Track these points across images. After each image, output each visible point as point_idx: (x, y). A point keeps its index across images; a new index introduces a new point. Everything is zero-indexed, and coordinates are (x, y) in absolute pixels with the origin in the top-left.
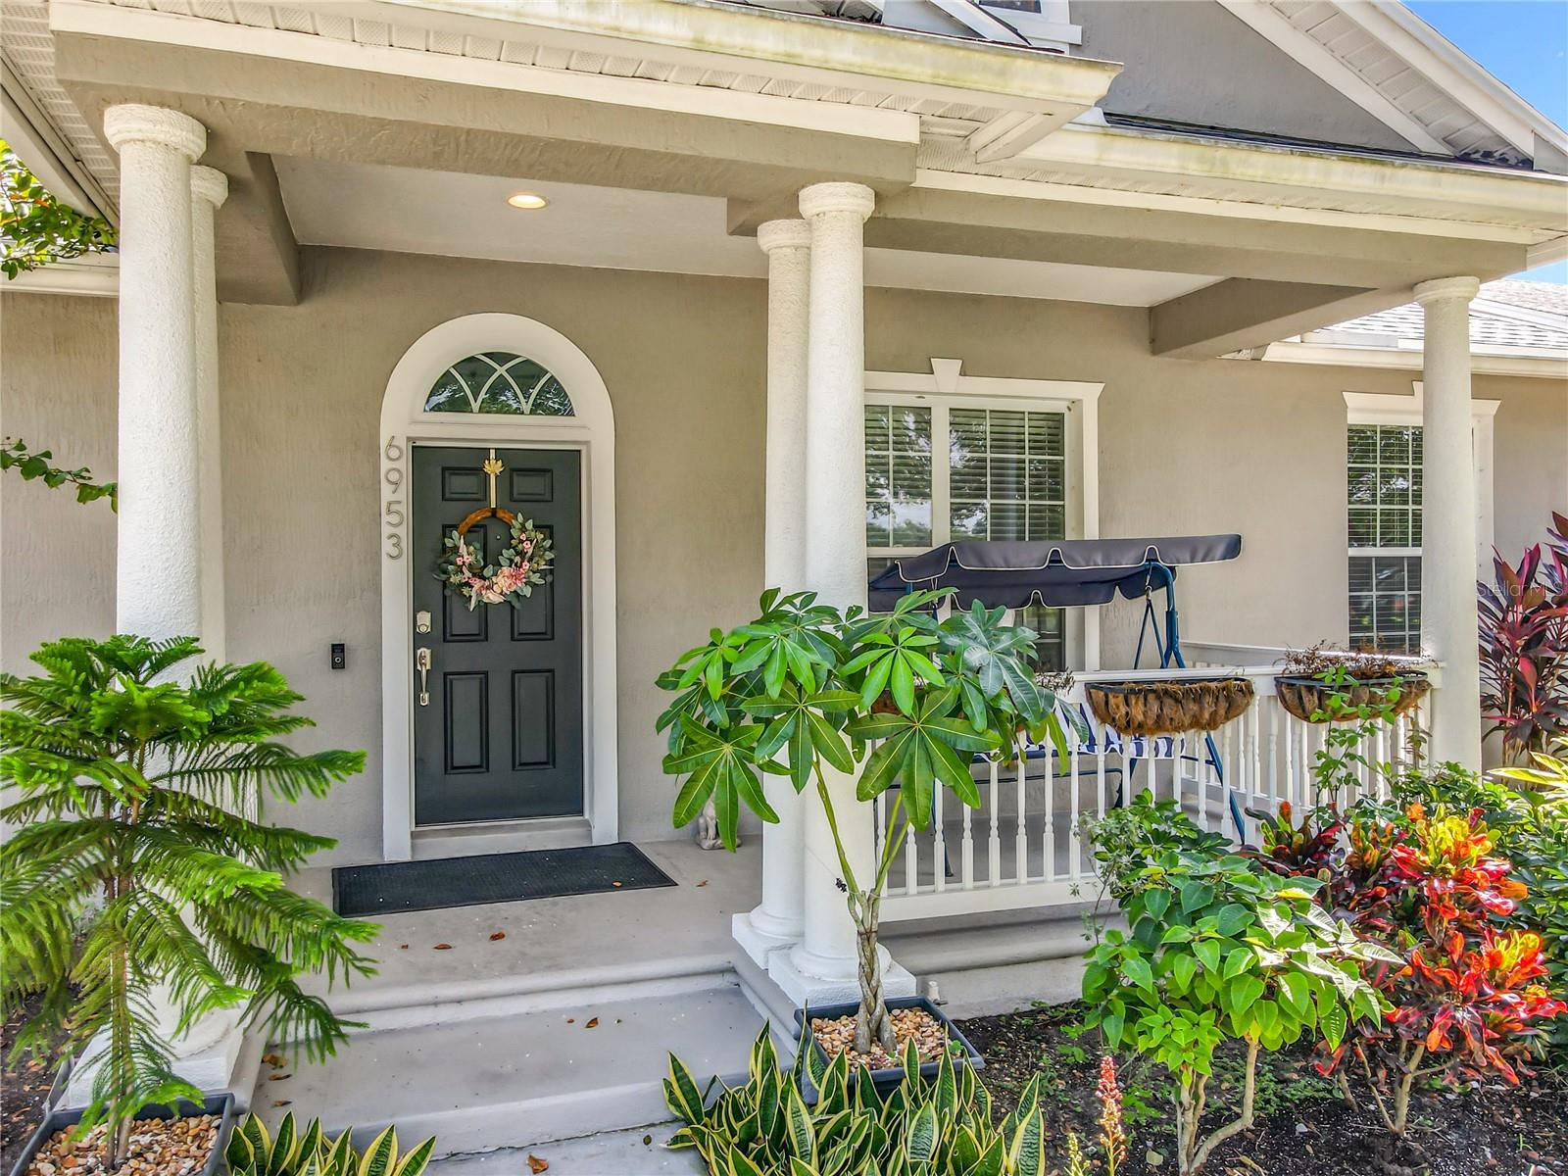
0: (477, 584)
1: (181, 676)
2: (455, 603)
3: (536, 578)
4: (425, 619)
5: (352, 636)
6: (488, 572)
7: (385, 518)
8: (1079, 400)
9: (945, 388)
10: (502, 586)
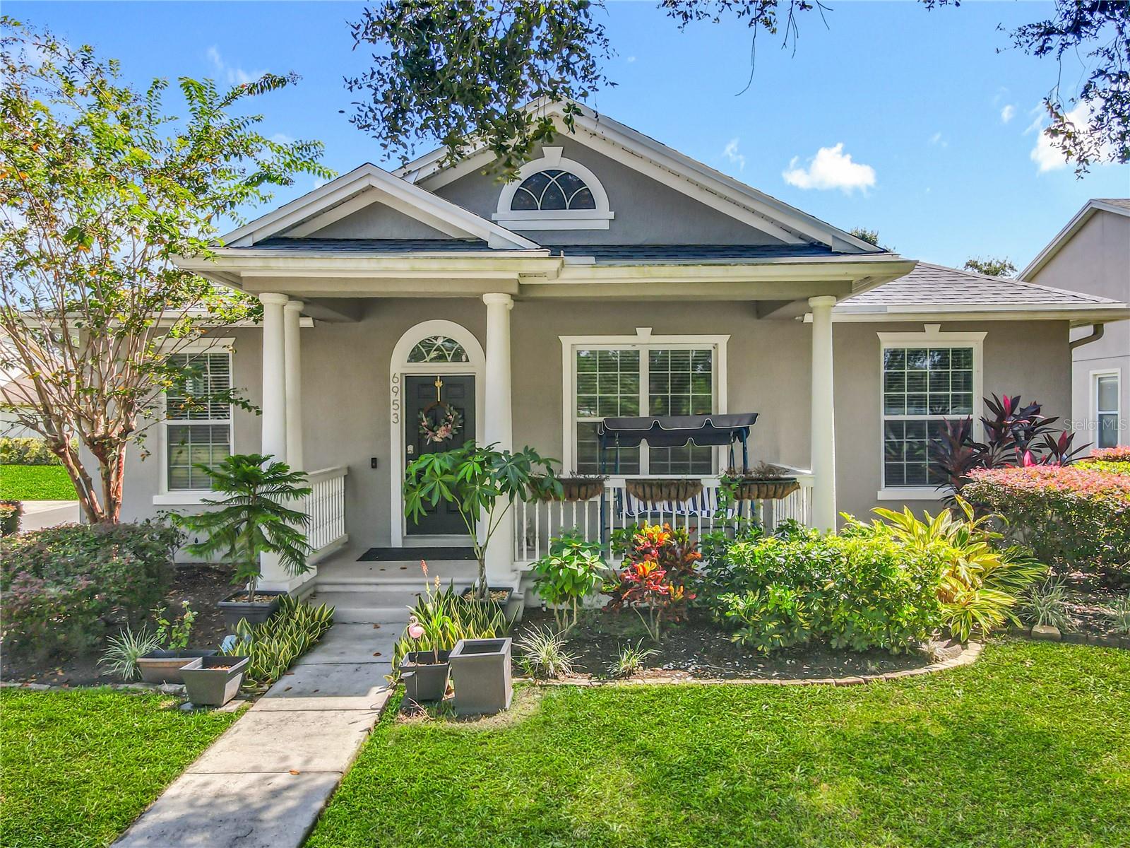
0: (430, 433)
2: (423, 441)
3: (455, 432)
4: (411, 448)
5: (378, 454)
6: (435, 429)
7: (392, 407)
8: (717, 343)
9: (644, 341)
10: (441, 435)
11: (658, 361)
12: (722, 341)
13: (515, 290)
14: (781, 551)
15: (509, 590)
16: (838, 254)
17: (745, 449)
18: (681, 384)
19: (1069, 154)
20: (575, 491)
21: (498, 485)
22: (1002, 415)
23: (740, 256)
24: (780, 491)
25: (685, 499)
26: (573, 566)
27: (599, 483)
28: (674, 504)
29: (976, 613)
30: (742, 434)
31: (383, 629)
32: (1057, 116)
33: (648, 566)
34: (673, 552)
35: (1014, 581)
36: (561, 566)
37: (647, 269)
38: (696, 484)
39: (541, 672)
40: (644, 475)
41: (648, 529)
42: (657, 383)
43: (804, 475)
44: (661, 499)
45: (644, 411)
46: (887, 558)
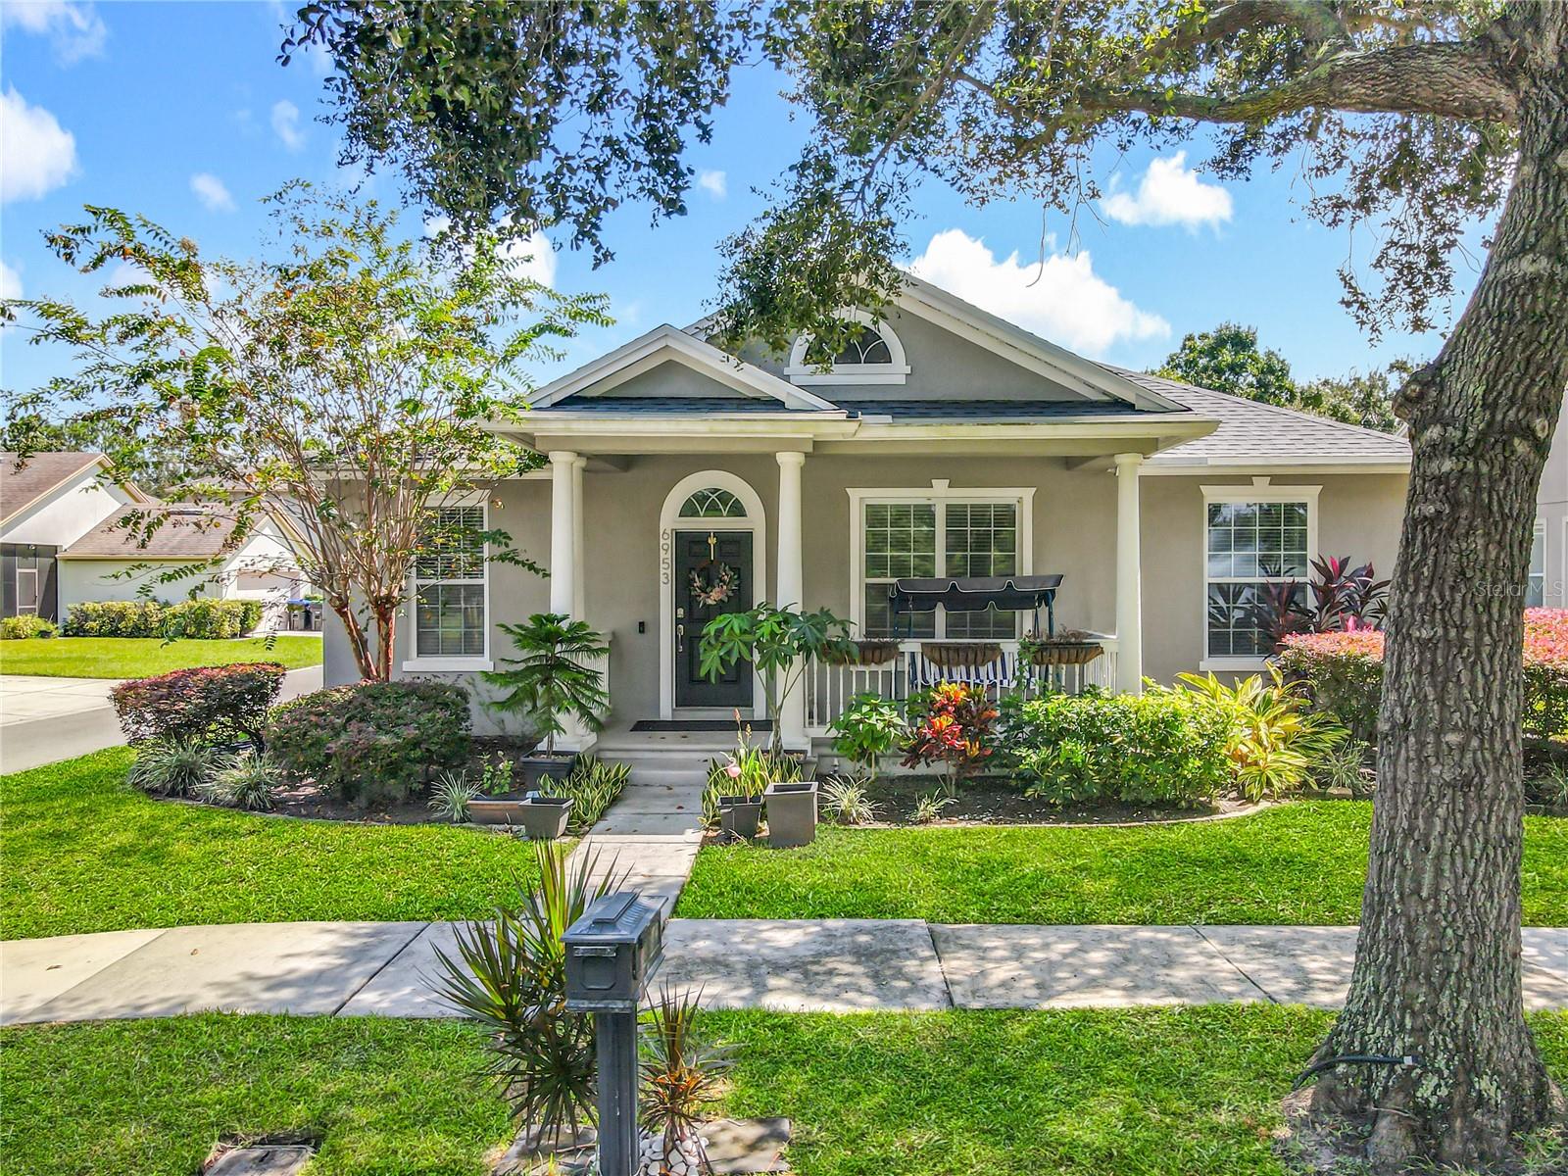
0: (703, 595)
1: (564, 625)
2: (694, 604)
3: (730, 594)
4: (681, 611)
5: (647, 618)
6: (708, 590)
7: (662, 566)
8: (1021, 498)
9: (941, 494)
10: (715, 596)
11: (955, 515)
12: (1027, 494)
13: (810, 449)
14: (1074, 708)
15: (804, 752)
16: (1141, 412)
17: (1050, 614)
18: (982, 542)
19: (1363, 323)
20: (869, 655)
21: (796, 644)
22: (1329, 579)
23: (1041, 414)
24: (1082, 656)
25: (983, 664)
26: (872, 721)
27: (895, 646)
28: (972, 669)
29: (1271, 774)
30: (1046, 597)
31: (676, 790)
32: (1351, 287)
33: (945, 721)
34: (969, 711)
35: (1315, 745)
36: (859, 722)
37: (945, 428)
38: (995, 648)
39: (844, 818)
40: (940, 637)
41: (945, 687)
42: (956, 542)
43: (1109, 642)
44: (958, 664)
45: (940, 571)
46: (1175, 715)
